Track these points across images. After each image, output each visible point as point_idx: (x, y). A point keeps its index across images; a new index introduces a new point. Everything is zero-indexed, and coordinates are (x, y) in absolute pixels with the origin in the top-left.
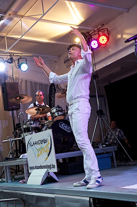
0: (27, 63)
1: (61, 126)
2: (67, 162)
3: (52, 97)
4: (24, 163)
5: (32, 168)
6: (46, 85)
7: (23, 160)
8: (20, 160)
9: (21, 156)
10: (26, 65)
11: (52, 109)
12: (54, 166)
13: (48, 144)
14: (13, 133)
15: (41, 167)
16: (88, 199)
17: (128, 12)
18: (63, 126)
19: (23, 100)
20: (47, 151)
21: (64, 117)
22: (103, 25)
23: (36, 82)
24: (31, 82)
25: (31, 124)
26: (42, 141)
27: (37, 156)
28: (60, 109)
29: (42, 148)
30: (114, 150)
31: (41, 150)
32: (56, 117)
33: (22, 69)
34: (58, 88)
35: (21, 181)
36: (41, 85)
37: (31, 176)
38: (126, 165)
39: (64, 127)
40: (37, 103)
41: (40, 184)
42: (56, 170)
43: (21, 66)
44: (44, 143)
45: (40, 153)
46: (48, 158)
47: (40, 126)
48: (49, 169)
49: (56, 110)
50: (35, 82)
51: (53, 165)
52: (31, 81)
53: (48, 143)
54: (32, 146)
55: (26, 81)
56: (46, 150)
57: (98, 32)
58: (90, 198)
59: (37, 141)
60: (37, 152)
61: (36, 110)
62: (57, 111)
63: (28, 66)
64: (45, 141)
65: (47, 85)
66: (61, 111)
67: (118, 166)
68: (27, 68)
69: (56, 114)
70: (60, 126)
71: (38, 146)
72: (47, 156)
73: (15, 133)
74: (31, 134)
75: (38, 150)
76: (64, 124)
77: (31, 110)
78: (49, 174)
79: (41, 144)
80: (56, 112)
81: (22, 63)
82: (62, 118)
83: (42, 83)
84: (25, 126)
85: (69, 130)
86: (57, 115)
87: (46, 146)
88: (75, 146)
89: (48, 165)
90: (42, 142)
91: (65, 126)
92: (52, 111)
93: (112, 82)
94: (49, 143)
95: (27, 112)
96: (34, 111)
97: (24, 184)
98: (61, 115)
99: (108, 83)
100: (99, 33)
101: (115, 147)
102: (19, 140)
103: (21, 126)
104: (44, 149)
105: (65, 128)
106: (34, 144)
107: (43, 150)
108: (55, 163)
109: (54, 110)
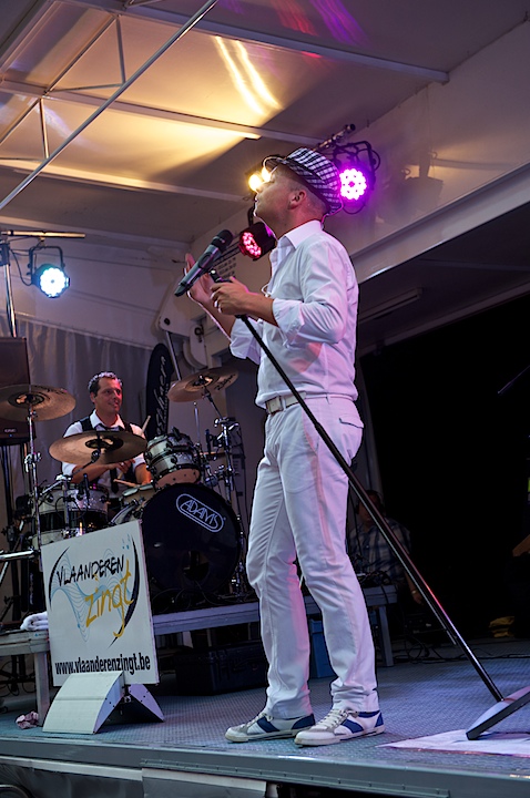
0: (62, 267)
1: (185, 507)
2: (210, 645)
3: (159, 395)
4: (34, 649)
5: (66, 668)
6: (137, 351)
7: (32, 636)
8: (22, 637)
9: (26, 621)
10: (62, 273)
11: (151, 443)
12: (145, 663)
13: (126, 578)
14: (4, 532)
15: (98, 665)
16: (262, 787)
17: (444, 83)
18: (190, 507)
19: (40, 406)
20: (121, 603)
21: (197, 472)
22: (353, 127)
23: (99, 337)
24: (80, 338)
25: (70, 499)
26: (102, 564)
27: (83, 623)
28: (183, 442)
29: (102, 592)
30: (383, 602)
31: (100, 599)
32: (166, 472)
33: (43, 289)
34: (181, 363)
35: (22, 718)
36: (118, 348)
37: (60, 699)
38: (427, 660)
39: (196, 511)
40: (94, 420)
41: (91, 730)
42: (152, 676)
43: (42, 277)
44: (113, 572)
45: (94, 613)
46: (125, 630)
47: (105, 508)
48: (127, 673)
49: (167, 446)
50: (93, 340)
51: (141, 658)
52: (80, 333)
53: (124, 573)
54: (66, 582)
55: (61, 334)
56: (118, 601)
57: (335, 154)
58: (269, 783)
59: (85, 563)
60: (82, 607)
61: (89, 444)
62: (172, 450)
63: (66, 276)
64: (113, 566)
65: (143, 350)
66: (188, 450)
67: (397, 661)
68: (63, 286)
69: (168, 463)
70: (180, 509)
71: (88, 585)
72: (122, 623)
73: (11, 532)
74: (67, 537)
75: (89, 599)
76: (193, 501)
77: (70, 446)
78: (127, 693)
79: (101, 575)
80: (167, 454)
81: (46, 266)
82: (188, 476)
83: (121, 342)
84: (45, 508)
85: (213, 524)
86: (170, 465)
87: (118, 586)
88: (236, 583)
89: (124, 657)
90: (103, 569)
91: (200, 506)
92: (152, 451)
93: (389, 342)
94: (128, 574)
95: (53, 452)
96: (81, 448)
97: (35, 731)
98: (185, 466)
99: (374, 347)
100: (339, 157)
101: (390, 589)
102: (24, 559)
103: (31, 506)
104: (112, 598)
105: (197, 515)
106: (73, 575)
107: (107, 598)
108: (151, 653)
109: (161, 448)
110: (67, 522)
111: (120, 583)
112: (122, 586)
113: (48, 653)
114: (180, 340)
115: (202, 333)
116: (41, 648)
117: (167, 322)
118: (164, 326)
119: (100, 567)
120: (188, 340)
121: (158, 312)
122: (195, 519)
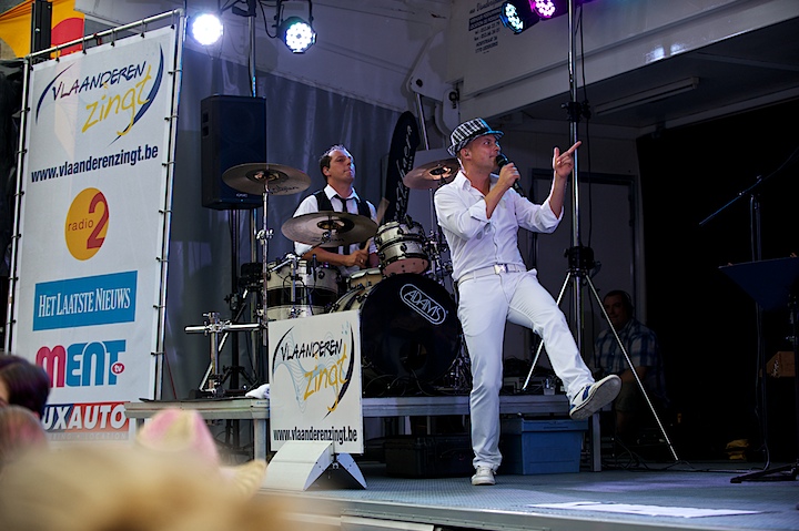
1: (409, 297)
3: (402, 167)
4: (256, 415)
5: (283, 435)
6: (384, 113)
7: (254, 403)
8: (244, 404)
10: (309, 29)
11: (383, 228)
12: (353, 434)
13: (342, 360)
14: (228, 300)
15: (312, 435)
18: (413, 297)
20: (336, 382)
21: (426, 262)
23: (343, 94)
24: (322, 94)
25: (297, 278)
26: (322, 345)
27: (302, 397)
28: (415, 231)
29: (321, 371)
31: (318, 376)
32: (396, 258)
33: (288, 43)
34: (432, 129)
36: (362, 107)
37: (276, 461)
39: (419, 302)
41: (301, 488)
42: (357, 447)
43: (289, 32)
44: (331, 353)
45: (312, 388)
46: (338, 406)
48: (337, 443)
49: (398, 233)
50: (337, 97)
51: (350, 431)
53: (341, 355)
54: (289, 358)
56: (333, 380)
59: (308, 342)
60: (301, 381)
61: (321, 225)
62: (405, 238)
63: (313, 31)
64: (331, 348)
65: (390, 112)
66: (419, 239)
68: (309, 41)
69: (397, 250)
70: (404, 299)
71: (309, 363)
72: (336, 399)
73: (234, 299)
74: (291, 316)
75: (309, 375)
76: (419, 291)
78: (335, 461)
79: (321, 354)
80: (397, 241)
81: (294, 20)
82: (414, 267)
83: (367, 101)
85: (435, 317)
86: (400, 253)
88: (454, 376)
89: (335, 429)
90: (323, 350)
91: (424, 297)
92: (383, 236)
93: (670, 124)
94: (345, 357)
95: (286, 231)
96: (312, 227)
98: (414, 255)
99: (653, 129)
104: (328, 376)
105: (420, 306)
106: (296, 352)
107: (325, 375)
108: (358, 427)
109: (393, 234)
110: (293, 299)
111: (336, 364)
112: (338, 367)
113: (268, 421)
114: (433, 104)
115: (458, 99)
116: (262, 415)
117: (419, 83)
118: (415, 87)
119: (321, 348)
120: (441, 104)
121: (411, 71)
122: (417, 310)
